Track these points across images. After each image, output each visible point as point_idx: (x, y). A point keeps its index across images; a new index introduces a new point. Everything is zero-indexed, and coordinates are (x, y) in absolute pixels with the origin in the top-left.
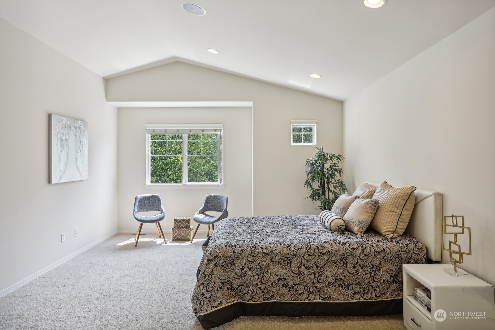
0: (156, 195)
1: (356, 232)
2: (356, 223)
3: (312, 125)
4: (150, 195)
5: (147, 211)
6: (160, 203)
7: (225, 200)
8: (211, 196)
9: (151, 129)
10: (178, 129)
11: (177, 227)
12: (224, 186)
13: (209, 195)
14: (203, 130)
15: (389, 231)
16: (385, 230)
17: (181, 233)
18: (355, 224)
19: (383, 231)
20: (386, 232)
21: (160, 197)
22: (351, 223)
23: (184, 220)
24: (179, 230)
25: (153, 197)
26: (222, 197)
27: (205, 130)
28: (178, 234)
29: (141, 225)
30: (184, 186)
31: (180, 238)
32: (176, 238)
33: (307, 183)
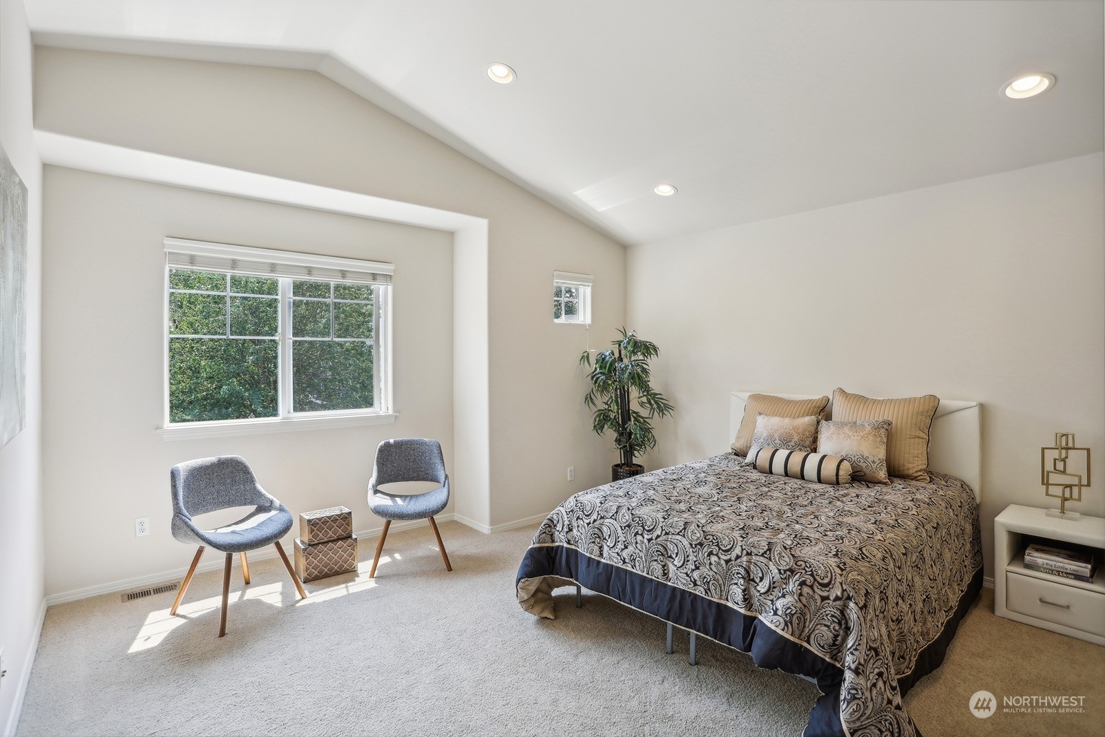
0: (229, 456)
1: (884, 479)
2: (877, 464)
3: (579, 285)
4: (212, 459)
5: (207, 511)
6: (252, 481)
7: (435, 451)
8: (387, 445)
9: (182, 254)
10: (273, 264)
11: (316, 542)
12: (396, 417)
13: (383, 443)
14: (344, 274)
15: (920, 471)
16: (916, 470)
17: (332, 555)
18: (875, 465)
19: (911, 472)
20: (917, 472)
21: (248, 464)
22: (864, 465)
23: (334, 519)
24: (326, 549)
25: (222, 464)
26: (421, 444)
27: (348, 275)
28: (321, 561)
29: (229, 560)
30: (287, 423)
31: (326, 570)
32: (316, 572)
33: (589, 399)
